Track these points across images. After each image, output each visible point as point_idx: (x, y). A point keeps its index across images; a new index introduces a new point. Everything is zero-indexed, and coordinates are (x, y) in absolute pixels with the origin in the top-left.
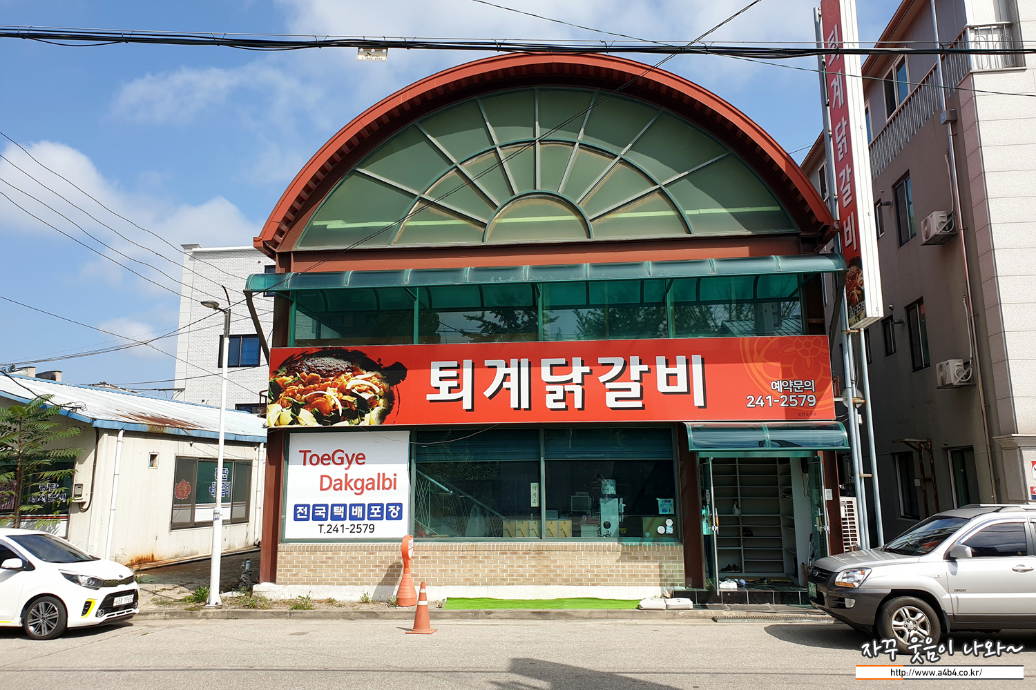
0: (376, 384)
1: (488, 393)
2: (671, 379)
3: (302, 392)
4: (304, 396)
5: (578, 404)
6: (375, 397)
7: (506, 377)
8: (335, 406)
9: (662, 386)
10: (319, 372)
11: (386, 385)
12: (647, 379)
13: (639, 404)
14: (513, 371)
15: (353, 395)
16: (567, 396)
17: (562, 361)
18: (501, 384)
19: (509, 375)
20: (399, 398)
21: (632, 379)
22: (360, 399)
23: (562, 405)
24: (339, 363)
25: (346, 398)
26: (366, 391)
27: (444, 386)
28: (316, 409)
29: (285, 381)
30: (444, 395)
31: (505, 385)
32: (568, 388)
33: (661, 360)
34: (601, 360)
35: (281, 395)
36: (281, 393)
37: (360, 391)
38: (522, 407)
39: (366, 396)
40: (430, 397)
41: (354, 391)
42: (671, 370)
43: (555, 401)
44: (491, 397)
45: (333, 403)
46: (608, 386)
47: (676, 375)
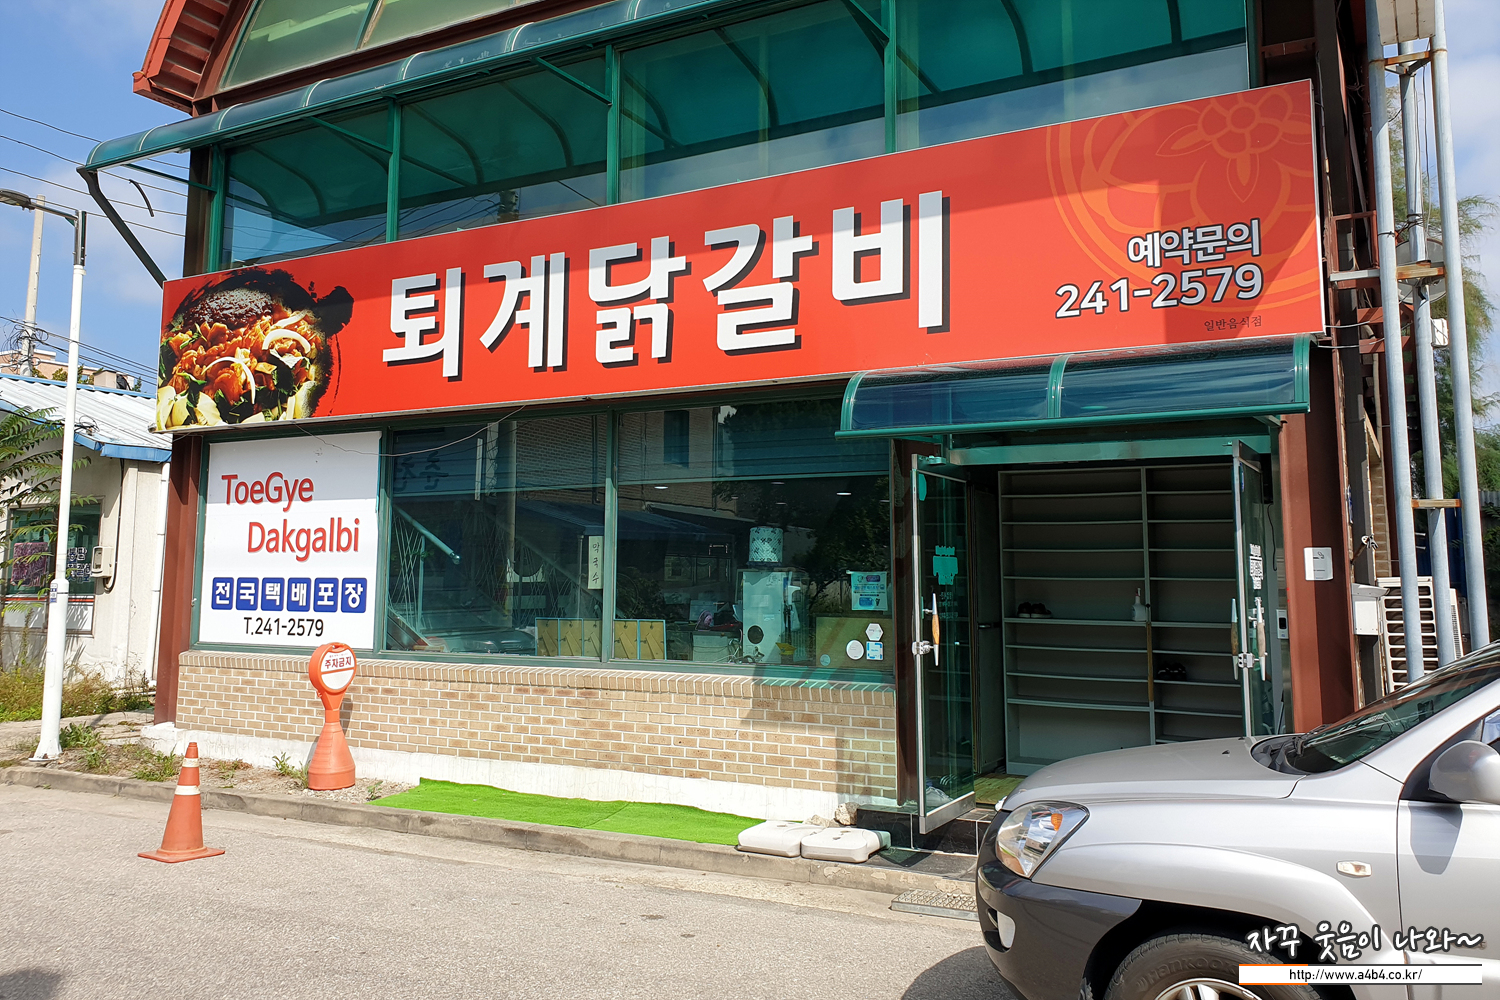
0: (305, 336)
1: (487, 339)
2: (865, 264)
3: (203, 361)
4: (205, 369)
5: (659, 349)
6: (303, 363)
7: (523, 299)
8: (246, 383)
9: (844, 287)
10: (226, 319)
11: (319, 336)
12: (810, 269)
13: (787, 336)
14: (535, 284)
15: (272, 360)
16: (640, 329)
17: (630, 250)
18: (513, 316)
19: (527, 293)
20: (340, 361)
21: (776, 275)
22: (282, 368)
23: (626, 354)
24: (254, 298)
25: (264, 367)
26: (290, 351)
27: (413, 328)
28: (220, 392)
29: (181, 342)
30: (412, 350)
31: (521, 317)
32: (641, 312)
33: (844, 216)
34: (712, 237)
35: (175, 368)
36: (175, 365)
37: (282, 352)
38: (551, 363)
39: (290, 361)
40: (389, 355)
41: (273, 352)
42: (866, 242)
43: (614, 345)
44: (493, 347)
45: (243, 378)
46: (725, 298)
47: (877, 251)
